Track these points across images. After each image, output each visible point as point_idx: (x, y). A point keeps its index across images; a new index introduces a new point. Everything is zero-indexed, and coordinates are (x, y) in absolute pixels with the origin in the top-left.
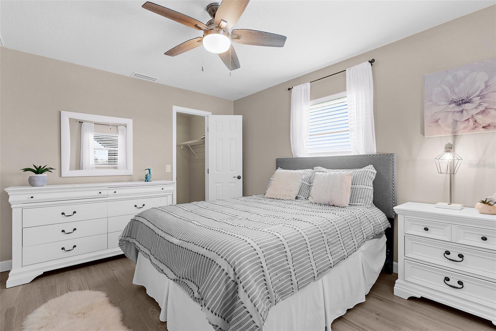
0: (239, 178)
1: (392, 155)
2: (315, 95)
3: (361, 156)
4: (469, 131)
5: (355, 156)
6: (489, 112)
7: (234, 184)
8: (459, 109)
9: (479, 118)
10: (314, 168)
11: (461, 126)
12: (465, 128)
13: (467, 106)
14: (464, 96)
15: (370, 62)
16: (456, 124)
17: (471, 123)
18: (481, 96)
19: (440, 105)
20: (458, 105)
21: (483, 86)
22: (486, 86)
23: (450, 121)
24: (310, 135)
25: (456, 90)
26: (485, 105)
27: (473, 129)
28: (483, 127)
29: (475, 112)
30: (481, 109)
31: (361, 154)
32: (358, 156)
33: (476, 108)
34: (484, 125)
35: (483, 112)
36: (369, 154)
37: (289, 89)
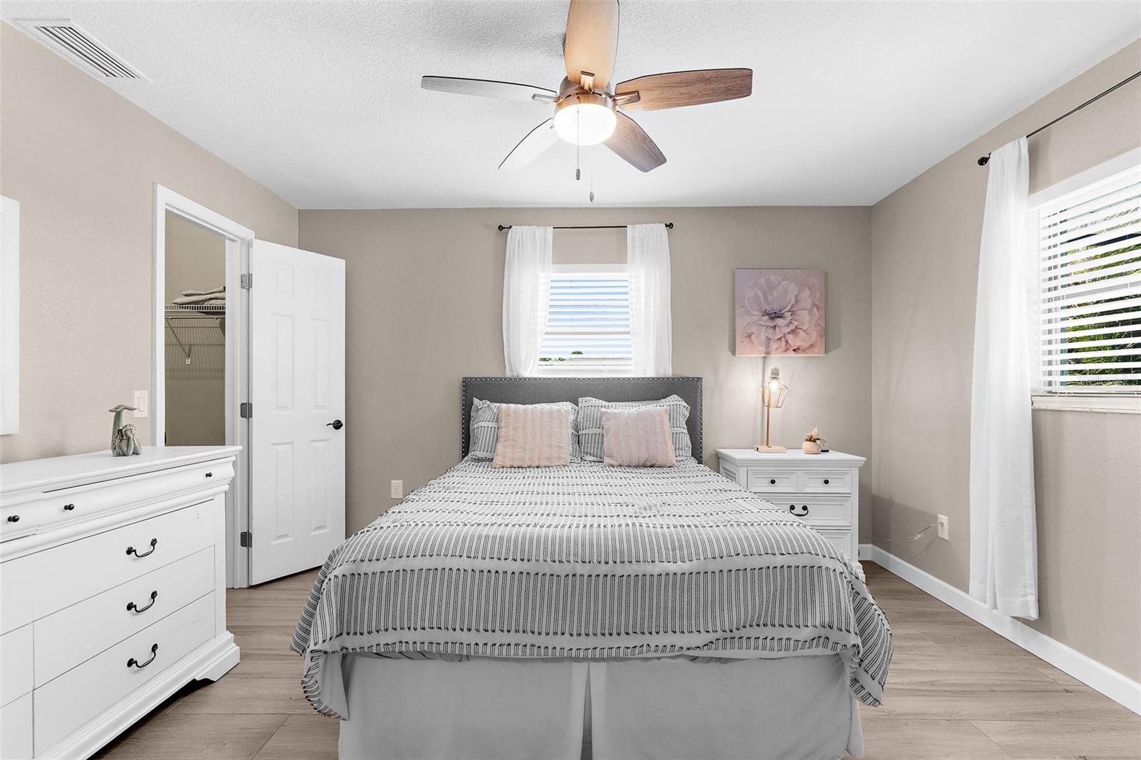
0: (337, 425)
1: (700, 379)
2: (562, 257)
3: (648, 379)
4: (781, 353)
5: (639, 379)
6: (799, 333)
7: (324, 444)
8: (771, 324)
9: (790, 337)
10: (580, 399)
11: (774, 346)
12: (777, 349)
13: (779, 322)
14: (776, 308)
15: (666, 226)
16: (769, 343)
17: (783, 343)
18: (793, 313)
19: (753, 315)
20: (771, 319)
21: (793, 301)
22: (797, 302)
23: (763, 338)
24: (546, 333)
25: (769, 299)
26: (796, 323)
27: (785, 351)
28: (794, 350)
29: (787, 330)
30: (792, 327)
31: (648, 376)
32: (643, 379)
33: (788, 325)
34: (795, 348)
35: (793, 332)
36: (662, 376)
37: (501, 228)
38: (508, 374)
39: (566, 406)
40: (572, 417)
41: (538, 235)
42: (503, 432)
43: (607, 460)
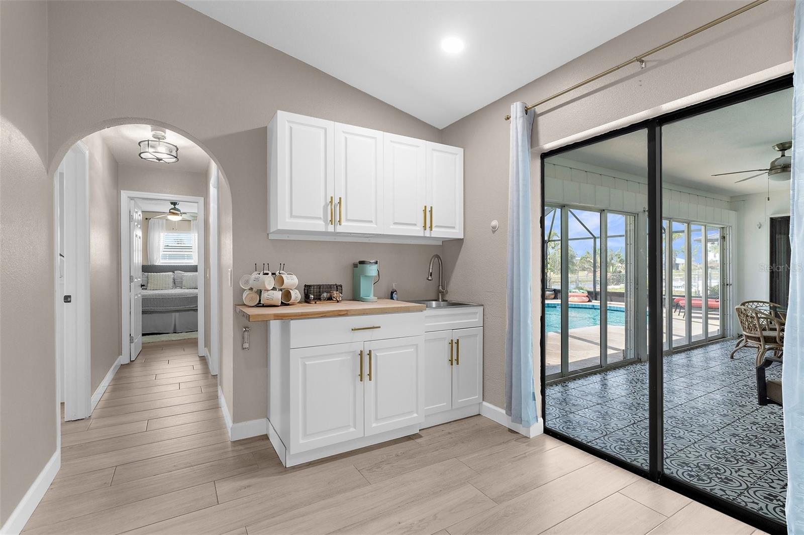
10: (175, 271)
37: (146, 219)
38: (149, 264)
39: (171, 273)
40: (172, 276)
41: (160, 222)
42: (150, 281)
43: (183, 287)
